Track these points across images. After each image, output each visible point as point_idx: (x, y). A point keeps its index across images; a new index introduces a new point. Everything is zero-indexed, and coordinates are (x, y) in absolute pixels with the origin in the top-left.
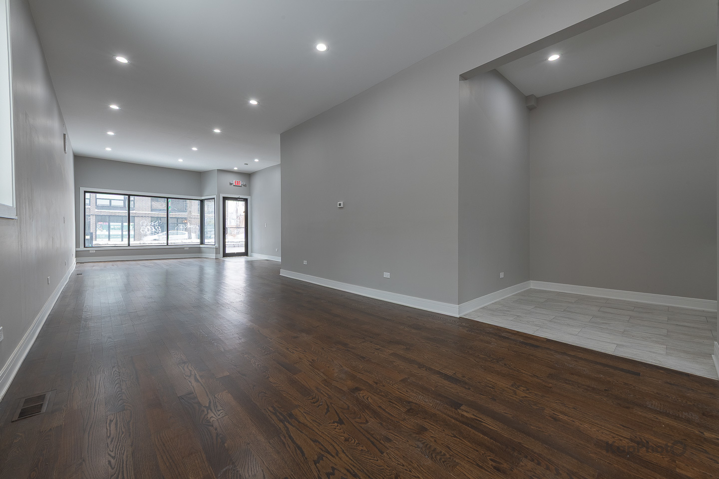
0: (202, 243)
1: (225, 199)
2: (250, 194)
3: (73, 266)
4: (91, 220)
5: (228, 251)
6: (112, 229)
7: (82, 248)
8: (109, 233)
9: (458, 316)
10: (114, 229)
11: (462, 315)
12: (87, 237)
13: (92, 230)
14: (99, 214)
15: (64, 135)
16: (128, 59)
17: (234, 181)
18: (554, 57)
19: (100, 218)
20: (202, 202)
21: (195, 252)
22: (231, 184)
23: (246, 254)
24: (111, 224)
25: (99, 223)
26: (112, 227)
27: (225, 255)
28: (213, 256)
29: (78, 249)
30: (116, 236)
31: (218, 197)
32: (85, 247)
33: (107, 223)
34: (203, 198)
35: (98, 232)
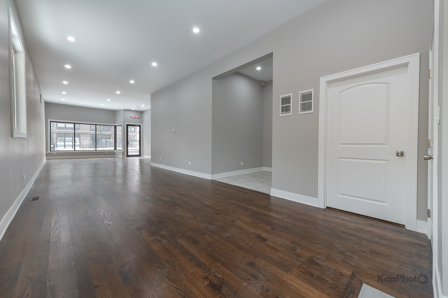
0: (115, 149)
1: (128, 125)
2: (142, 123)
3: (45, 161)
4: (54, 136)
5: (129, 154)
6: (67, 141)
7: (49, 151)
8: (65, 144)
9: (211, 179)
10: (68, 141)
11: (212, 179)
12: (52, 146)
13: (54, 142)
14: (59, 132)
15: (41, 95)
16: (71, 66)
17: (133, 116)
18: (259, 68)
19: (59, 135)
20: (115, 127)
21: (112, 154)
22: (131, 117)
23: (140, 155)
24: (66, 138)
25: (59, 138)
26: (66, 140)
27: (128, 156)
28: (121, 156)
29: (47, 152)
30: (69, 146)
31: (124, 124)
32: (50, 151)
33: (64, 138)
34: (116, 125)
35: (58, 143)
